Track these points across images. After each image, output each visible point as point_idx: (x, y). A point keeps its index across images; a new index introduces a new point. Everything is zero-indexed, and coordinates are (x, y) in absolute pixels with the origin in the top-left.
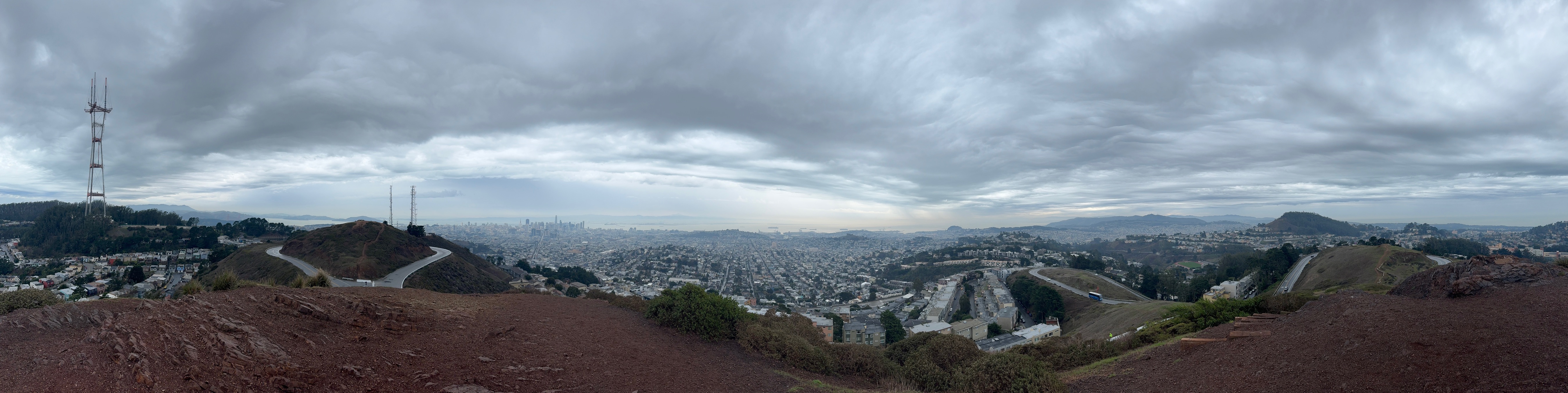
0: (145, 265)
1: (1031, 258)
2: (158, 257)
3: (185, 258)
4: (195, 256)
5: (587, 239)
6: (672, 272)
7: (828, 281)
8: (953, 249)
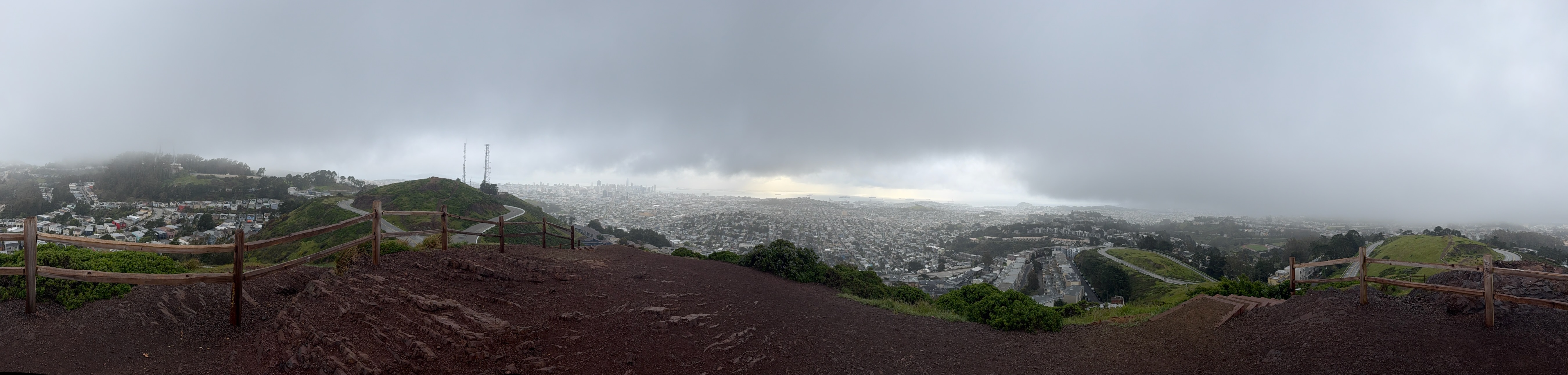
0: (215, 213)
1: (1101, 237)
2: (228, 205)
3: (255, 208)
4: (265, 206)
5: (659, 202)
6: (743, 238)
7: (898, 250)
8: (1023, 225)
